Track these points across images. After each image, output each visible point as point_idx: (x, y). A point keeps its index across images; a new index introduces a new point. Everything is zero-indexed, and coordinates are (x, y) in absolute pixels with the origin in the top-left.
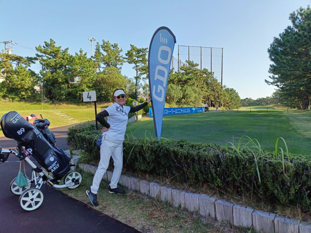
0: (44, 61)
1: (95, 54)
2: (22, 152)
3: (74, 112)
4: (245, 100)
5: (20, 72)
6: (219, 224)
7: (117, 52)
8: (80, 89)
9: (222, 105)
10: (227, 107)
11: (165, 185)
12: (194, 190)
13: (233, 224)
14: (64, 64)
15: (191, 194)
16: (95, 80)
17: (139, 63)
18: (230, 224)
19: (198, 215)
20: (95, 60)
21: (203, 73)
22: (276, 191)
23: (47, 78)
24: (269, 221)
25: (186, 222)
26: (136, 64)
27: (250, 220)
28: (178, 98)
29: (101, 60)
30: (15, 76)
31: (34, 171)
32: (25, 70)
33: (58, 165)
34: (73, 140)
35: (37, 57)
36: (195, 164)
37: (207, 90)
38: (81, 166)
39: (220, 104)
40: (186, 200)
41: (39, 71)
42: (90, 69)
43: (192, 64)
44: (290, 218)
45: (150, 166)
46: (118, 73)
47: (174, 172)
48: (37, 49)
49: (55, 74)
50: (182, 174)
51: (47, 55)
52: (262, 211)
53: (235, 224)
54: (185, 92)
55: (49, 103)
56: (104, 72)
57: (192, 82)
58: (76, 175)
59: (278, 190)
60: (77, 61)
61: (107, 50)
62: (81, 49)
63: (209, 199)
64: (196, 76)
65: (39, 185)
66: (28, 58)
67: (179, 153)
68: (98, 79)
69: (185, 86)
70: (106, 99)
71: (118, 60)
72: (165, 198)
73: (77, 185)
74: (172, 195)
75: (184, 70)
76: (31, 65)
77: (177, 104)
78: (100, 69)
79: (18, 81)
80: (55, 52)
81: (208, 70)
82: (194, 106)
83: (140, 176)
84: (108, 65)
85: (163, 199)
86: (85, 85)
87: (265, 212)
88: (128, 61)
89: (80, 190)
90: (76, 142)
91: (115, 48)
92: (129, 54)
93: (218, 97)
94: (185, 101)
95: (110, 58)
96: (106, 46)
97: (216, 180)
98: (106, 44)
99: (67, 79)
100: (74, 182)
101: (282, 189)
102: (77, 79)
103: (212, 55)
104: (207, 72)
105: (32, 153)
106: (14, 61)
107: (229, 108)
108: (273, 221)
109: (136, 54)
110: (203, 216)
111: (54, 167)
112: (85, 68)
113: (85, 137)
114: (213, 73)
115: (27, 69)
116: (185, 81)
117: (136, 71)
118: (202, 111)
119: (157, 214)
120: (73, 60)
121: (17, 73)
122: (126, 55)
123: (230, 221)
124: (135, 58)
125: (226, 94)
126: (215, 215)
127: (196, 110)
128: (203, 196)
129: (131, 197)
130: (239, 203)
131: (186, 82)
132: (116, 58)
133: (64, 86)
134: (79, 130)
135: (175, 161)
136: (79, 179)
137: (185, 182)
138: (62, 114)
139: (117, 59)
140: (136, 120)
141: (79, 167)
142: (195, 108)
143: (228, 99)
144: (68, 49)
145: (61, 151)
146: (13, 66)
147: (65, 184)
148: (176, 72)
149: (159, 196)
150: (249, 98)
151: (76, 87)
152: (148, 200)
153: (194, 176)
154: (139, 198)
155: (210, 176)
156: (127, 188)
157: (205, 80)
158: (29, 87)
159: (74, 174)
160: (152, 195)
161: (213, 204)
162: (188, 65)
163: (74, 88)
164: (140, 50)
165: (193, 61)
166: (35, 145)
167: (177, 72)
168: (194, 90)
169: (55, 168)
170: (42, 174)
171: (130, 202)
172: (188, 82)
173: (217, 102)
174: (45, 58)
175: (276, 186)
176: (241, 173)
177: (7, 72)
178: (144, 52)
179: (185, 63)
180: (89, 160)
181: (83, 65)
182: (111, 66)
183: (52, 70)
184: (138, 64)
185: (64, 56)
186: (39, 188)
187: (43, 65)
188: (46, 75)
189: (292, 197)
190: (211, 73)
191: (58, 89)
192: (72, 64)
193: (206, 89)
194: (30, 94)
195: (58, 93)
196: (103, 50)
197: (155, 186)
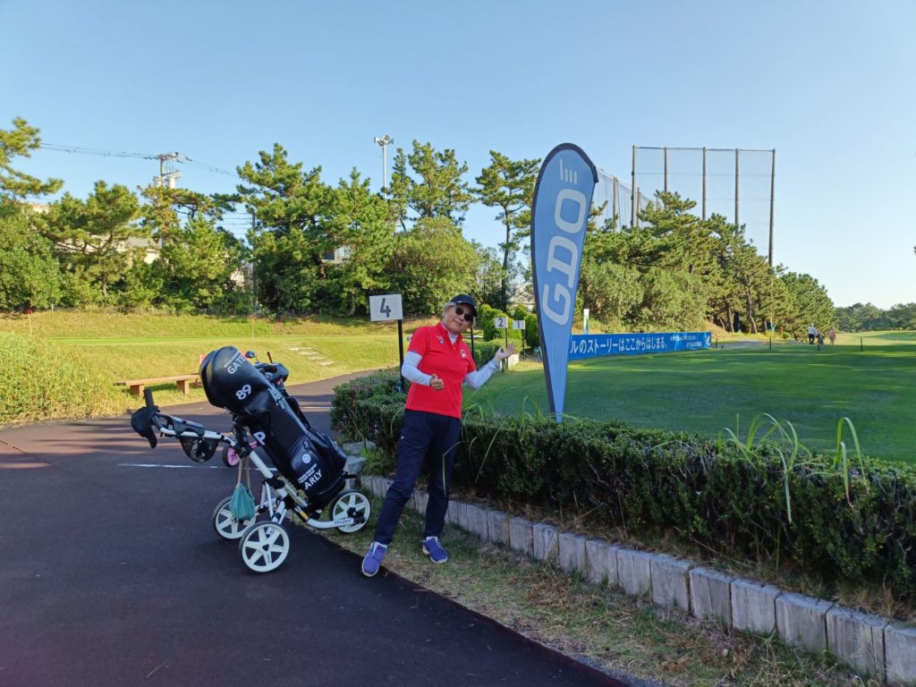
0: (258, 204)
1: (393, 182)
2: (245, 439)
3: (334, 344)
4: (849, 310)
5: (198, 235)
6: (698, 623)
7: (451, 174)
8: (351, 280)
9: (769, 327)
10: (788, 334)
11: (571, 529)
12: (640, 544)
13: (732, 625)
14: (308, 212)
15: (632, 553)
16: (391, 254)
17: (514, 203)
18: (724, 625)
19: (648, 602)
20: (391, 197)
21: (710, 228)
22: (830, 546)
23: (264, 250)
24: (813, 616)
25: (617, 617)
26: (505, 208)
27: (770, 614)
28: (629, 303)
29: (407, 197)
30: (185, 246)
31: (269, 483)
32: (210, 231)
33: (319, 474)
34: (345, 417)
35: (241, 195)
36: (642, 480)
37: (722, 280)
38: (367, 481)
39: (763, 324)
40: (620, 566)
41: (246, 232)
42: (378, 225)
43: (675, 202)
44: (865, 612)
45: (534, 484)
46: (454, 235)
47: (592, 498)
48: (240, 173)
49: (286, 240)
50: (611, 505)
51: (267, 189)
52: (800, 596)
53: (736, 625)
54: (651, 288)
55: (268, 320)
56: (416, 230)
57: (672, 257)
58: (358, 500)
59: (835, 544)
60: (344, 203)
61: (425, 170)
62: (354, 168)
63: (674, 564)
64: (687, 238)
65: (279, 516)
66: (216, 196)
67: (603, 452)
68: (399, 252)
69: (653, 269)
70: (421, 307)
71: (455, 195)
72: (571, 562)
73: (360, 526)
74: (586, 554)
75: (651, 221)
76: (224, 216)
77: (628, 322)
78: (406, 222)
79: (193, 260)
80: (288, 180)
81: (725, 219)
82: (680, 327)
83: (510, 507)
84: (427, 212)
85: (565, 565)
86: (364, 268)
87: (807, 598)
88: (482, 199)
89: (366, 536)
90: (352, 423)
91: (448, 162)
92: (487, 179)
93: (758, 301)
94: (651, 313)
95: (434, 191)
96: (421, 159)
97: (693, 519)
98: (423, 151)
99: (316, 253)
100: (354, 517)
101: (846, 541)
102: (341, 254)
103: (740, 173)
104: (724, 223)
105: (263, 444)
106: (183, 205)
107: (796, 337)
108: (824, 617)
109: (506, 178)
110: (661, 606)
111: (311, 478)
112: (364, 221)
113: (378, 409)
114: (743, 227)
115: (216, 226)
116: (650, 254)
117: (505, 227)
118: (704, 343)
119: (549, 597)
120: (332, 201)
121: (190, 239)
122: (478, 182)
123: (723, 618)
124: (502, 189)
125: (786, 294)
126: (690, 604)
127: (684, 342)
128: (662, 558)
129: (488, 557)
130: (747, 575)
131: (654, 256)
132: (449, 190)
133: (306, 271)
134: (361, 393)
135: (595, 471)
136: (364, 509)
137: (620, 523)
138: (304, 351)
139: (452, 192)
140: (503, 369)
141: (362, 483)
142: (681, 335)
143: (790, 308)
144: (319, 169)
145: (326, 441)
146: (180, 220)
147: (331, 519)
148: (624, 227)
149: (555, 556)
150: (864, 303)
151: (338, 275)
152: (528, 565)
153: (640, 509)
154: (506, 560)
155: (677, 509)
156: (479, 537)
157: (716, 250)
158: (219, 275)
159: (353, 499)
160: (538, 554)
161: (684, 574)
162: (663, 205)
163: (335, 277)
164: (519, 167)
165: (679, 194)
166: (272, 425)
167: (629, 226)
168: (679, 280)
169: (312, 480)
170: (282, 493)
171: (486, 568)
172: (661, 256)
173: (753, 315)
174: (260, 196)
175: (832, 532)
176: (750, 502)
177: (166, 236)
178: (531, 172)
179: (654, 199)
180: (386, 467)
181: (358, 215)
182: (435, 213)
183: (277, 228)
184: (510, 207)
185: (309, 191)
186: (280, 523)
187: (254, 215)
188: (261, 243)
189: (868, 562)
190: (736, 228)
191: (292, 281)
192: (330, 211)
193: (718, 276)
194: (221, 295)
195: (292, 290)
196: (414, 168)
197: (546, 533)
